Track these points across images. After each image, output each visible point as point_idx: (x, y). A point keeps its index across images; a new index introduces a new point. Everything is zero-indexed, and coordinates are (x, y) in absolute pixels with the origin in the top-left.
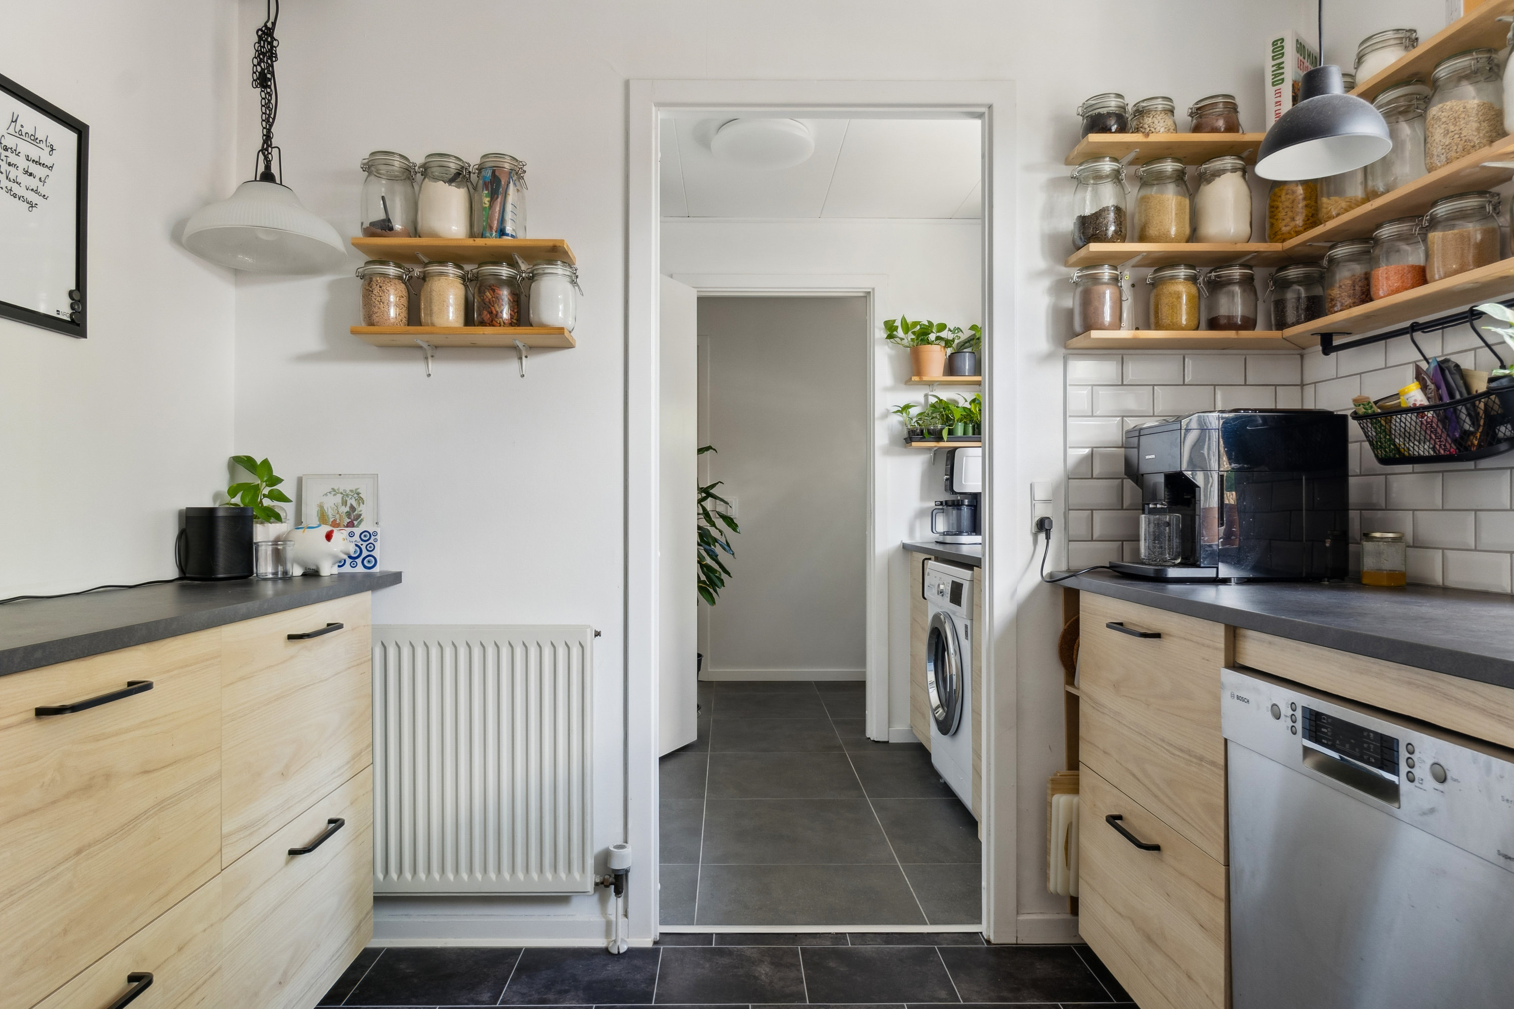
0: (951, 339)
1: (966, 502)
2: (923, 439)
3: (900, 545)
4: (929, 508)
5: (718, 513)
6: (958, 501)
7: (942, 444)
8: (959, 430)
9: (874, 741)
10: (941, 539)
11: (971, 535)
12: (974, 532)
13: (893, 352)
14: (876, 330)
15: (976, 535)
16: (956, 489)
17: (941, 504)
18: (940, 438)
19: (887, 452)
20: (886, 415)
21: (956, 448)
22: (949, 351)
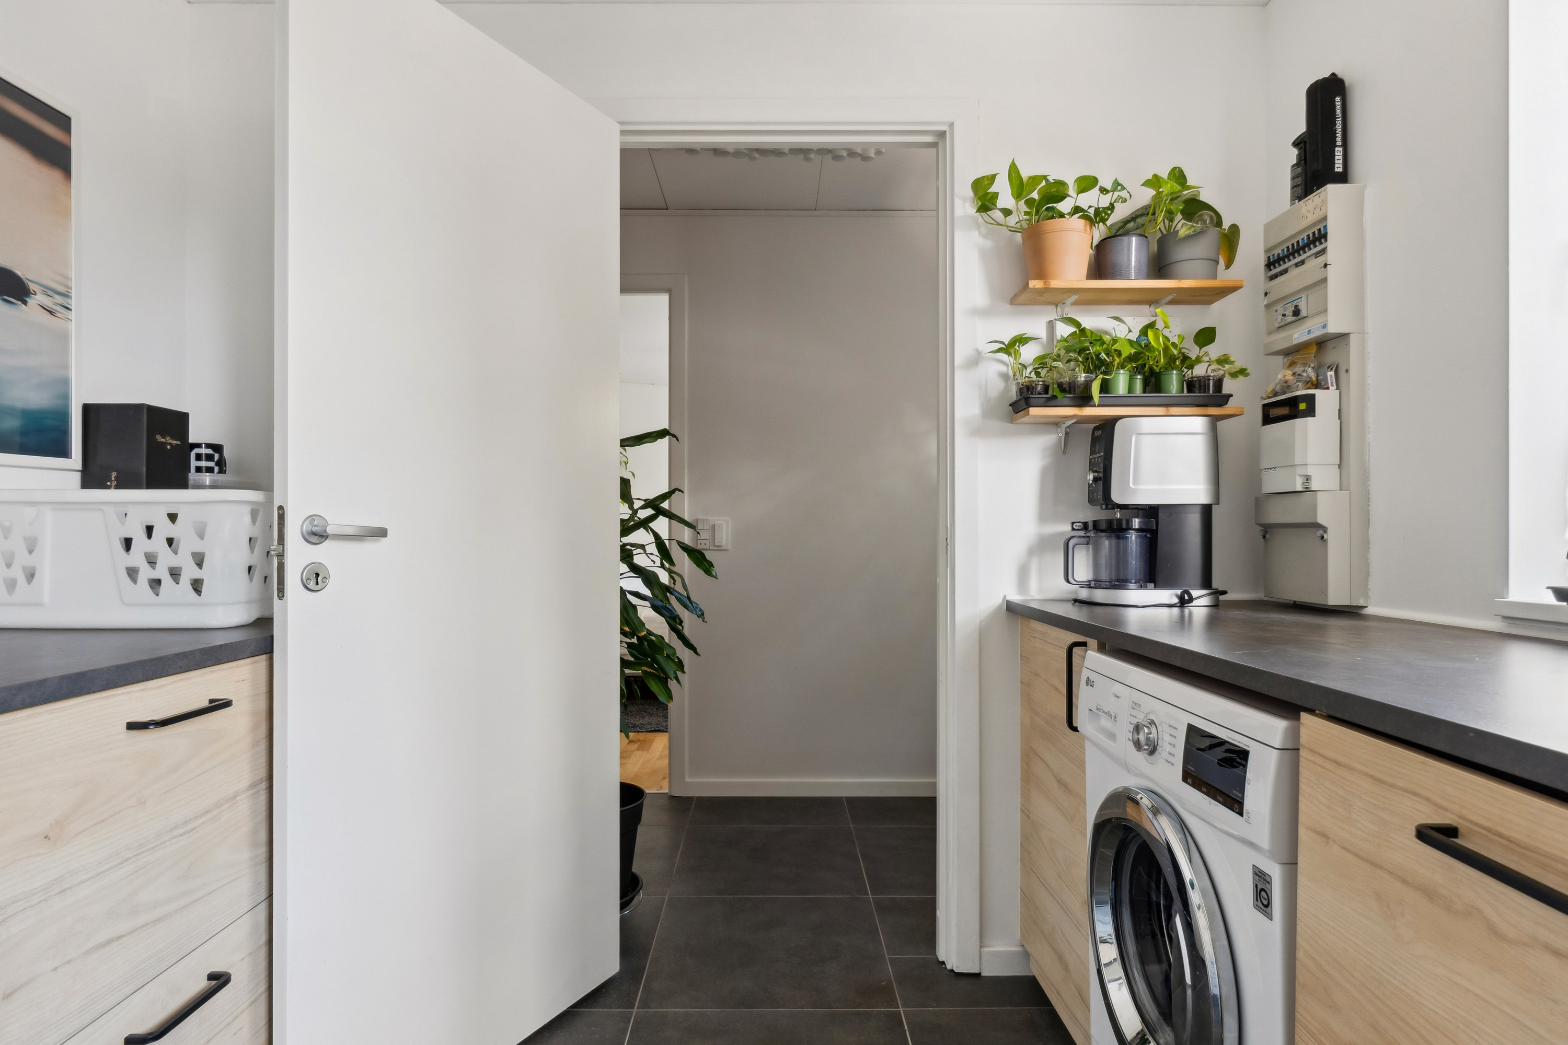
0: (1107, 205)
1: (1136, 523)
2: (1051, 401)
3: (1000, 606)
4: (1061, 534)
5: (680, 543)
6: (1120, 521)
7: (1088, 411)
8: (1121, 381)
9: (952, 971)
10: (1084, 594)
11: (1146, 588)
12: (1150, 582)
13: (988, 244)
14: (958, 202)
15: (1156, 587)
16: (1117, 497)
17: (1085, 526)
18: (1084, 399)
19: (977, 432)
20: (976, 360)
21: (1115, 419)
22: (1099, 233)
